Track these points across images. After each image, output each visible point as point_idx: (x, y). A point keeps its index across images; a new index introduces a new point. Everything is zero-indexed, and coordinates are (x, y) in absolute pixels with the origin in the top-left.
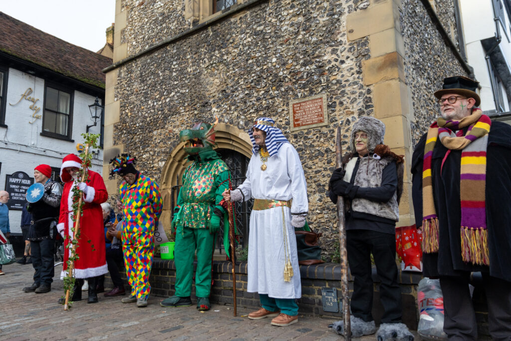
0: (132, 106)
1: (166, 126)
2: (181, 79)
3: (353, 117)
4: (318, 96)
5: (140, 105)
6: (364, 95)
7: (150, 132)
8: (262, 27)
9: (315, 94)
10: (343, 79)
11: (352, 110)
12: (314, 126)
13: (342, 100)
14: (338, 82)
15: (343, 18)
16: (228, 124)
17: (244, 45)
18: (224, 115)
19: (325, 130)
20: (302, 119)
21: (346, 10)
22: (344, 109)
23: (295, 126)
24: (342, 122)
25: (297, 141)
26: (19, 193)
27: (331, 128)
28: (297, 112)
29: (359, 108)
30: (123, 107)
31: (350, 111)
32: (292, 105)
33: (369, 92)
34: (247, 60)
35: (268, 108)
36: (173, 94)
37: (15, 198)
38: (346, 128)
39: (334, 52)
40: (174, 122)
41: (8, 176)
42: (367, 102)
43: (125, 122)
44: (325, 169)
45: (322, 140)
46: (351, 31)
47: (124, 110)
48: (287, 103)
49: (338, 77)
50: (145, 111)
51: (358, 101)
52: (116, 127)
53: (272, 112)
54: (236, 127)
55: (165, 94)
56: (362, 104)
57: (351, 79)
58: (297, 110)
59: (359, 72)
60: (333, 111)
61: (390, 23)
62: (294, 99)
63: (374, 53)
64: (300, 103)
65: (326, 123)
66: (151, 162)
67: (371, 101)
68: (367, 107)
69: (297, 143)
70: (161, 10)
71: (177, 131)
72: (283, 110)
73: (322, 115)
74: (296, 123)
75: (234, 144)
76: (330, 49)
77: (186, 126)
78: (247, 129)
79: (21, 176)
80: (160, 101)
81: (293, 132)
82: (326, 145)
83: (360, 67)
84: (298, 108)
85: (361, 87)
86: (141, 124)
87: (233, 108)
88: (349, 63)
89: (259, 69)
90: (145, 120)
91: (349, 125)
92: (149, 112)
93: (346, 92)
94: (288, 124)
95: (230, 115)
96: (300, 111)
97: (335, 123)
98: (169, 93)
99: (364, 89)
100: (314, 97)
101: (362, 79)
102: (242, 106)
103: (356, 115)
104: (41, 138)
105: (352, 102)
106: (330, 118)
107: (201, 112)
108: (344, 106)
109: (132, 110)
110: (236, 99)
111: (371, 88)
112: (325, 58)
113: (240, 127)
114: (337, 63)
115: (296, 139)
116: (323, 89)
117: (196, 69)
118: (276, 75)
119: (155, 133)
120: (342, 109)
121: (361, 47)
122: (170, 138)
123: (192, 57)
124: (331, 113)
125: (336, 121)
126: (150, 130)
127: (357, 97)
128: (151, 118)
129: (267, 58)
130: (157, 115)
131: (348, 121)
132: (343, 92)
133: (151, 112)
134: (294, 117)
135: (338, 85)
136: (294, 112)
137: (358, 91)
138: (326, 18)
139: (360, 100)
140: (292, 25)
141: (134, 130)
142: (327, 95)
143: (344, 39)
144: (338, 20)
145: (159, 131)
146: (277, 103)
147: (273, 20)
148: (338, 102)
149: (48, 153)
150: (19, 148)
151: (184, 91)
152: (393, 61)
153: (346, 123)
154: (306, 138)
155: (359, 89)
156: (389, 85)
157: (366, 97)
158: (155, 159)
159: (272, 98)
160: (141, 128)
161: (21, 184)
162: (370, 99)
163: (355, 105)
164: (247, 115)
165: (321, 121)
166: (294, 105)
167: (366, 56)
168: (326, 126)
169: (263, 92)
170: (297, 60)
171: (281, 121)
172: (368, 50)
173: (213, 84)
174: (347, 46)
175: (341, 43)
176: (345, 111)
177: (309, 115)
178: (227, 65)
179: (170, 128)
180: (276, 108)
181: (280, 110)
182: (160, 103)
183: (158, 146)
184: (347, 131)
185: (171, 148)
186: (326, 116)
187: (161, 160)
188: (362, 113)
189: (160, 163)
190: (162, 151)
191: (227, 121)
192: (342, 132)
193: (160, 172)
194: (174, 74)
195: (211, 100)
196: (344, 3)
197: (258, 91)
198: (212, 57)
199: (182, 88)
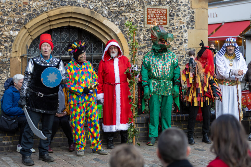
3: (183, 26)
4: (164, 7)
6: (190, 14)
9: (162, 5)
11: (183, 21)
13: (179, 13)
14: (177, 1)
16: (93, 10)
18: (89, 2)
19: (167, 30)
20: (153, 20)
22: (179, 19)
23: (148, 23)
24: (178, 27)
25: (148, 33)
27: (170, 30)
28: (150, 14)
29: (187, 21)
31: (182, 22)
32: (146, 9)
33: (193, 13)
35: (128, 6)
42: (192, 19)
48: (143, 7)
51: (187, 16)
53: (131, 10)
54: (100, 14)
56: (189, 19)
57: (184, 2)
58: (150, 13)
60: (173, 19)
62: (148, 4)
64: (152, 9)
65: (167, 26)
67: (194, 19)
68: (192, 21)
69: (147, 35)
72: (140, 10)
73: (166, 20)
74: (149, 22)
75: (90, 25)
77: (45, 2)
78: (110, 18)
81: (146, 27)
84: (151, 12)
85: (189, 9)
91: (181, 30)
93: (181, 9)
94: (143, 21)
95: (95, 4)
96: (152, 14)
97: (173, 27)
99: (190, 10)
100: (161, 7)
101: (190, 4)
103: (185, 25)
105: (184, 17)
106: (170, 23)
108: (179, 18)
111: (195, 11)
113: (105, 16)
115: (147, 33)
116: (167, 3)
120: (178, 18)
122: (25, 10)
124: (171, 20)
125: (174, 25)
127: (187, 14)
131: (181, 27)
132: (179, 8)
134: (148, 17)
135: (176, 4)
136: (148, 14)
137: (188, 11)
139: (188, 16)
142: (170, 8)
146: (136, 5)
148: (175, 14)
153: (180, 29)
155: (188, 10)
156: (203, 12)
157: (192, 15)
158: (3, 27)
162: (193, 17)
163: (185, 18)
164: (110, 7)
165: (165, 24)
166: (148, 9)
168: (167, 28)
171: (138, 18)
176: (179, 20)
177: (158, 19)
180: (134, 7)
181: (137, 10)
183: (7, 15)
184: (180, 33)
185: (26, 20)
186: (168, 22)
187: (12, 29)
188: (188, 24)
189: (11, 32)
190: (14, 21)
191: (91, 8)
192: (177, 33)
193: (12, 41)
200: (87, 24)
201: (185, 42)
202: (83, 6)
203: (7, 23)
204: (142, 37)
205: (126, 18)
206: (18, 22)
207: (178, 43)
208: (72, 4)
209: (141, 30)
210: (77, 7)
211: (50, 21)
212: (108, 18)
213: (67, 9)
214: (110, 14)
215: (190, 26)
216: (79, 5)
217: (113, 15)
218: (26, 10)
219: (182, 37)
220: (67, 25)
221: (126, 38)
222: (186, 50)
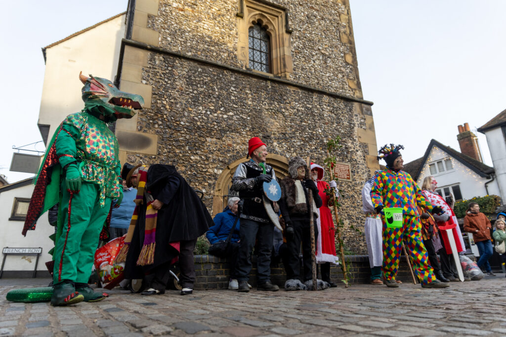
0: (172, 101)
1: (224, 139)
2: (241, 106)
4: (346, 164)
5: (185, 104)
6: (367, 172)
7: (200, 136)
8: (311, 106)
10: (358, 160)
11: (362, 178)
12: (345, 180)
13: (358, 170)
15: (355, 128)
17: (298, 111)
18: (286, 152)
19: (351, 184)
20: (339, 174)
21: (357, 125)
24: (359, 182)
27: (353, 185)
28: (336, 169)
30: (157, 95)
33: (369, 171)
34: (301, 122)
36: (231, 114)
38: (361, 186)
39: (352, 143)
40: (232, 138)
43: (160, 113)
44: (352, 207)
45: (349, 189)
47: (159, 100)
49: (356, 158)
50: (194, 114)
52: (144, 112)
55: (222, 109)
56: (366, 176)
57: (361, 161)
59: (365, 160)
60: (354, 175)
64: (338, 164)
65: (351, 180)
66: (203, 166)
70: (208, 33)
71: (238, 147)
73: (349, 175)
74: (336, 175)
76: (351, 141)
80: (216, 113)
82: (352, 193)
83: (365, 157)
86: (187, 124)
87: (292, 149)
88: (359, 153)
89: (310, 131)
90: (194, 122)
92: (199, 117)
95: (290, 154)
96: (338, 169)
98: (226, 112)
99: (367, 169)
100: (344, 163)
101: (366, 164)
105: (363, 174)
106: (353, 178)
108: (359, 174)
109: (171, 104)
110: (295, 144)
112: (349, 144)
114: (355, 150)
116: (349, 161)
117: (256, 106)
118: (322, 141)
119: (209, 139)
120: (358, 175)
121: (365, 148)
122: (228, 151)
123: (252, 95)
125: (356, 181)
126: (202, 135)
127: (364, 172)
128: (203, 124)
129: (315, 127)
130: (211, 124)
132: (358, 166)
133: (202, 118)
134: (335, 171)
135: (356, 162)
137: (365, 169)
138: (347, 123)
139: (366, 174)
140: (329, 116)
141: (176, 126)
142: (351, 165)
143: (357, 139)
144: (353, 128)
145: (214, 140)
147: (318, 106)
148: (356, 171)
151: (245, 117)
154: (341, 186)
157: (368, 174)
158: (208, 164)
159: (321, 154)
160: (189, 128)
165: (349, 178)
167: (367, 153)
169: (314, 148)
170: (334, 138)
172: (368, 151)
173: (274, 126)
174: (358, 144)
175: (355, 140)
176: (359, 177)
177: (343, 173)
178: (285, 116)
179: (230, 142)
182: (216, 115)
183: (212, 153)
185: (230, 160)
186: (351, 177)
187: (216, 168)
189: (216, 170)
190: (219, 160)
191: (288, 157)
192: (359, 188)
193: (216, 179)
194: (233, 98)
195: (272, 136)
196: (355, 121)
197: (311, 146)
198: (271, 104)
199: (242, 113)
200: (283, 173)
202: (280, 154)
203: (212, 161)
206: (222, 162)
208: (271, 151)
210: (275, 155)
216: (277, 153)
218: (230, 151)
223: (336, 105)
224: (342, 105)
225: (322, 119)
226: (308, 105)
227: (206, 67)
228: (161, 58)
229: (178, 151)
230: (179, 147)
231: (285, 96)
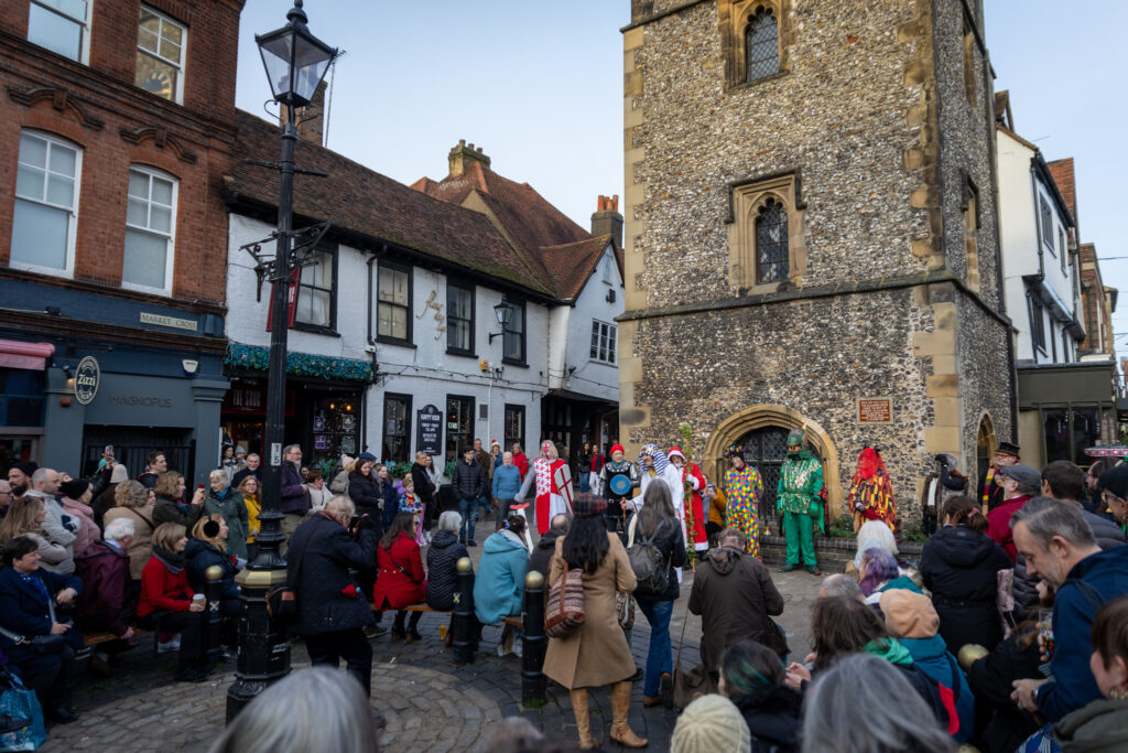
0: (660, 367)
1: (710, 397)
2: (729, 351)
3: (916, 421)
4: (885, 398)
5: (672, 368)
6: (927, 405)
7: (688, 399)
8: (827, 321)
9: (882, 396)
10: (909, 388)
11: (916, 416)
12: (880, 423)
13: (908, 405)
14: (904, 389)
15: (910, 334)
16: (790, 407)
17: (806, 334)
18: (784, 398)
19: (891, 428)
20: (868, 415)
21: (913, 328)
22: (909, 413)
23: (862, 420)
24: (907, 424)
25: (863, 433)
26: (430, 433)
27: (896, 427)
29: (922, 415)
30: (647, 365)
31: (914, 416)
32: (858, 401)
33: (931, 403)
34: (810, 349)
35: (833, 399)
36: (717, 365)
37: (426, 440)
38: (910, 430)
39: (901, 362)
40: (720, 394)
41: (420, 412)
42: (930, 411)
43: (650, 382)
44: (890, 461)
45: (887, 436)
46: (917, 348)
47: (648, 370)
48: (853, 399)
49: (905, 385)
50: (680, 376)
51: (922, 409)
52: (637, 386)
53: (838, 404)
54: (798, 411)
55: (707, 362)
56: (924, 412)
57: (916, 389)
58: (864, 407)
59: (923, 385)
60: (900, 413)
61: (952, 350)
62: (861, 396)
63: (936, 372)
64: (867, 401)
65: (891, 422)
68: (930, 415)
69: (862, 436)
70: (694, 266)
71: (725, 404)
72: (849, 404)
73: (889, 415)
74: (863, 418)
76: (897, 359)
78: (810, 415)
79: (431, 410)
80: (700, 369)
81: (860, 425)
82: (891, 441)
83: (924, 380)
84: (865, 405)
85: (925, 398)
86: (674, 389)
87: (794, 392)
88: (914, 375)
89: (823, 360)
90: (680, 386)
91: (913, 427)
92: (686, 378)
93: (911, 399)
94: (854, 417)
95: (791, 399)
96: (867, 408)
97: (900, 424)
98: (712, 363)
99: (927, 400)
100: (880, 398)
101: (926, 391)
102: (804, 392)
103: (919, 420)
104: (447, 358)
105: (917, 409)
106: (896, 419)
107: (756, 389)
108: (908, 411)
109: (659, 371)
110: (798, 384)
111: (934, 400)
112: (892, 366)
113: (804, 413)
114: (904, 373)
115: (861, 432)
116: (890, 393)
117: (748, 345)
118: (842, 371)
119: (695, 401)
120: (906, 412)
121: (926, 365)
122: (716, 410)
123: (742, 331)
124: (896, 415)
125: (901, 422)
126: (688, 397)
127: (921, 406)
128: (690, 385)
129: (832, 352)
130: (697, 383)
131: (913, 424)
132: (909, 398)
133: (688, 379)
134: (861, 412)
135: (904, 392)
136: (861, 408)
137: (922, 401)
138: (893, 330)
139: (924, 408)
140: (859, 327)
141: (665, 394)
142: (894, 399)
143: (910, 353)
144: (905, 335)
145: (701, 400)
146: (843, 397)
147: (839, 318)
148: (903, 406)
149: (456, 377)
150: (428, 374)
151: (733, 364)
152: (952, 382)
153: (911, 426)
154: (872, 432)
155: (923, 399)
156: (949, 401)
157: (929, 407)
158: (696, 429)
159: (838, 391)
160: (676, 393)
161: (431, 422)
162: (932, 410)
163: (919, 411)
164: (811, 402)
165: (888, 420)
166: (860, 401)
167: (930, 371)
168: (891, 425)
169: (828, 383)
170: (864, 361)
171: (847, 414)
172: (932, 368)
173: (771, 365)
174: (913, 360)
175: (907, 355)
176: (909, 415)
177: (876, 413)
178: (786, 348)
179: (716, 400)
180: (842, 401)
181: (846, 404)
182: (701, 371)
183: (700, 415)
184: (911, 432)
185: (717, 421)
186: (891, 416)
187: (704, 431)
188: (924, 419)
189: (704, 434)
190: (706, 422)
191: (788, 404)
192: (906, 432)
193: (704, 443)
194: (719, 344)
195: (768, 380)
196: (911, 321)
197: (823, 382)
198: (768, 336)
199: (730, 360)
201: (920, 444)
202: (778, 402)
203: (699, 424)
204: (854, 438)
205: (832, 415)
206: (709, 424)
207: (908, 445)
208: (765, 401)
209: (853, 429)
210: (771, 404)
211: (746, 421)
212: (808, 416)
213: (761, 407)
214: (810, 410)
215: (927, 422)
216: (773, 402)
217: (815, 412)
218: (718, 410)
219: (915, 437)
220: (768, 424)
221: (833, 439)
222: (922, 454)
223: (874, 304)
224: (886, 300)
225: (845, 335)
226: (823, 321)
227: (689, 317)
228: (648, 323)
229: (668, 420)
230: (669, 415)
231: (787, 317)
